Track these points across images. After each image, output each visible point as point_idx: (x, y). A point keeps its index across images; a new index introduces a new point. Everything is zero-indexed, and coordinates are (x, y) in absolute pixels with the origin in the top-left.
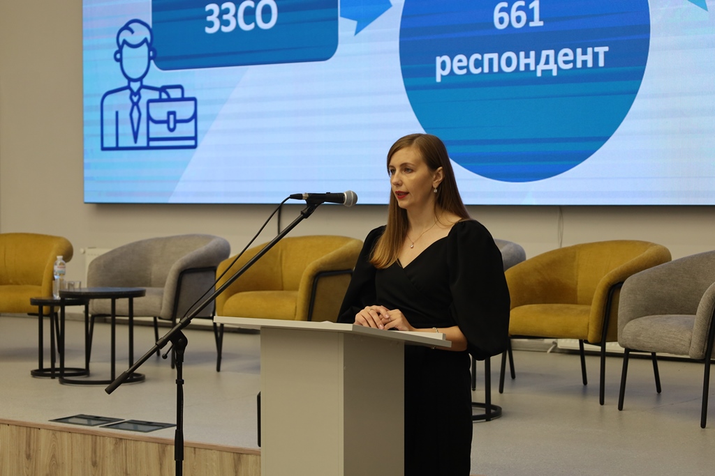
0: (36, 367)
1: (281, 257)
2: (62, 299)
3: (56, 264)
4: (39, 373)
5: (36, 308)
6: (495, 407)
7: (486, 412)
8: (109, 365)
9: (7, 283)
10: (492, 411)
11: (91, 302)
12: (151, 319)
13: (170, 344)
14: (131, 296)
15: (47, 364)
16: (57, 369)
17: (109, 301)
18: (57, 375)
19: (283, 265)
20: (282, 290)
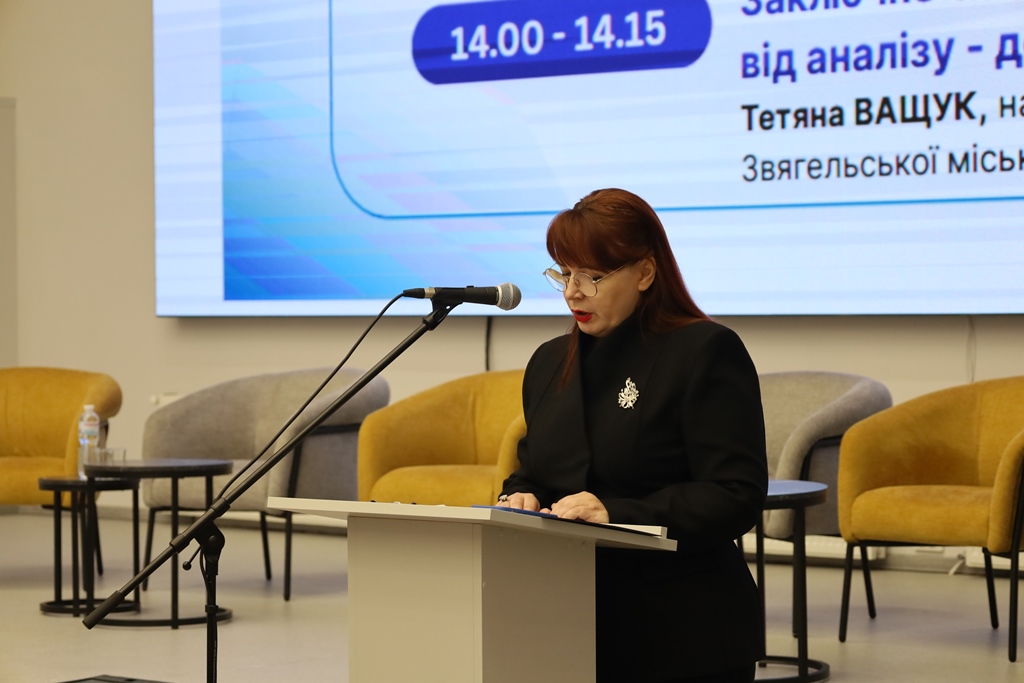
0: (50, 596)
1: (474, 406)
2: (91, 480)
3: (82, 419)
4: (55, 607)
5: (49, 496)
6: (816, 664)
7: (800, 673)
8: (168, 595)
9: (11, 454)
10: (811, 671)
11: (143, 484)
12: (256, 516)
13: (194, 545)
14: (209, 473)
15: (67, 594)
16: (83, 602)
17: (168, 481)
18: (83, 611)
19: (477, 419)
20: (476, 463)
